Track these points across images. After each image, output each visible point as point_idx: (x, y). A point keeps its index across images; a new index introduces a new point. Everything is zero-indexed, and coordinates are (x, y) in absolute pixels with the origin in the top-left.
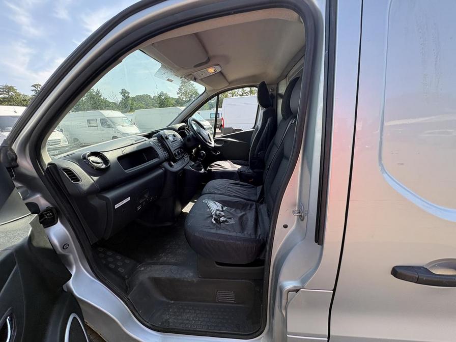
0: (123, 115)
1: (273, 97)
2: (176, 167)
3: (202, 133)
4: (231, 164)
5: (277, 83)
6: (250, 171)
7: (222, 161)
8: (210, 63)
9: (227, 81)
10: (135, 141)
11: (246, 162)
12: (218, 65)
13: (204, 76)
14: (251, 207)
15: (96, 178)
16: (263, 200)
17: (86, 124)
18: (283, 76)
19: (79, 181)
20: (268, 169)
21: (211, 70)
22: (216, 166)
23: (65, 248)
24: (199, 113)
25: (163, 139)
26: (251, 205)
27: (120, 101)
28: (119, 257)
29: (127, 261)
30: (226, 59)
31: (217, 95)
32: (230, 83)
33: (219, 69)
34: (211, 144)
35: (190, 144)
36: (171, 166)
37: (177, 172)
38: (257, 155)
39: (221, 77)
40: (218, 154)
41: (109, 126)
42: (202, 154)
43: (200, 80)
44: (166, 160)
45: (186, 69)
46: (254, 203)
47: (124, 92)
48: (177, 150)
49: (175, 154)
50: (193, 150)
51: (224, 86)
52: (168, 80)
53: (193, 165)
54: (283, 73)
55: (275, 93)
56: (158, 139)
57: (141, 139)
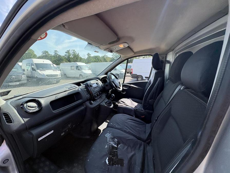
0: (85, 65)
1: (162, 62)
2: (95, 104)
3: (115, 82)
4: (131, 102)
5: (166, 54)
6: (143, 109)
7: (126, 99)
8: (121, 41)
9: (133, 52)
10: (69, 89)
11: (141, 101)
12: (126, 43)
13: (117, 49)
14: (140, 147)
15: (26, 120)
16: (150, 142)
17: (70, 68)
18: (171, 49)
19: (11, 123)
20: (156, 120)
21: (122, 46)
22: (121, 102)
23: (5, 162)
24: (121, 65)
25: (88, 86)
26: (140, 145)
27: (86, 58)
28: (48, 163)
29: (52, 167)
30: (132, 39)
31: (127, 59)
32: (135, 53)
33: (126, 45)
34: (120, 88)
35: (107, 88)
36: (91, 104)
37: (94, 108)
38: (149, 102)
39: (129, 50)
40: (124, 93)
41: (79, 70)
42: (112, 96)
43: (116, 51)
44: (88, 100)
45: (104, 45)
46: (143, 143)
47: (88, 54)
48: (97, 93)
49: (95, 95)
50: (110, 91)
51: (131, 54)
52: (95, 51)
53: (106, 102)
54: (171, 48)
55: (164, 60)
56: (85, 87)
57: (73, 87)
